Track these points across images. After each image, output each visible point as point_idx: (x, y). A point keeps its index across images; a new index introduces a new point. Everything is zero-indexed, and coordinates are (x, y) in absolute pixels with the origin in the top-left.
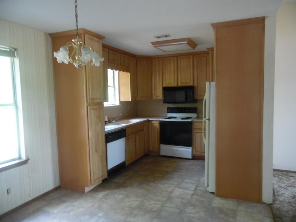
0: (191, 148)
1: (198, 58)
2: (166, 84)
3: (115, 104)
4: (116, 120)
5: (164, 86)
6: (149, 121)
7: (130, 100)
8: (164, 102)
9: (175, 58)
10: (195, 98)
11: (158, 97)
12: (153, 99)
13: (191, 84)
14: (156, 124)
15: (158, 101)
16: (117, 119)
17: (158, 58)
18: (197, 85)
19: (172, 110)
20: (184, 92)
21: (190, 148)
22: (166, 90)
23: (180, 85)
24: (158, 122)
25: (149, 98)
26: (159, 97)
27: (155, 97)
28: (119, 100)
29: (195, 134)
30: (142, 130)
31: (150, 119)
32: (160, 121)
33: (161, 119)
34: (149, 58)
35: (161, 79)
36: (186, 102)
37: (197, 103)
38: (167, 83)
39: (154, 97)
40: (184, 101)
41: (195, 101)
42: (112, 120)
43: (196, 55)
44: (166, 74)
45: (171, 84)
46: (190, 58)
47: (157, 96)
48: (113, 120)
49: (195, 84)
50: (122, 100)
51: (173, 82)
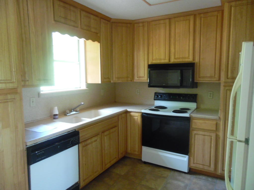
0: (187, 157)
1: (202, 18)
2: (153, 60)
3: (80, 88)
4: (76, 111)
5: (150, 63)
6: (126, 112)
7: (100, 83)
8: (150, 86)
9: (167, 21)
10: (195, 81)
11: (141, 79)
12: (135, 81)
13: (190, 59)
14: (137, 117)
15: (142, 83)
16: (78, 109)
17: (143, 22)
18: (200, 61)
19: (161, 96)
20: (179, 71)
21: (185, 157)
22: (152, 67)
23: (173, 61)
24: (140, 114)
25: (129, 79)
26: (143, 79)
27: (138, 79)
28: (86, 82)
29: (195, 136)
30: (115, 127)
31: (129, 109)
32: (143, 113)
33: (144, 111)
34: (130, 23)
35: (146, 53)
36: (182, 85)
37: (197, 87)
38: (154, 58)
39: (136, 78)
40: (179, 85)
41: (195, 85)
42: (68, 111)
43: (200, 14)
44: (153, 47)
45: (160, 60)
46: (189, 20)
47: (140, 77)
48: (71, 111)
49: (197, 60)
50: (90, 82)
51: (162, 57)
